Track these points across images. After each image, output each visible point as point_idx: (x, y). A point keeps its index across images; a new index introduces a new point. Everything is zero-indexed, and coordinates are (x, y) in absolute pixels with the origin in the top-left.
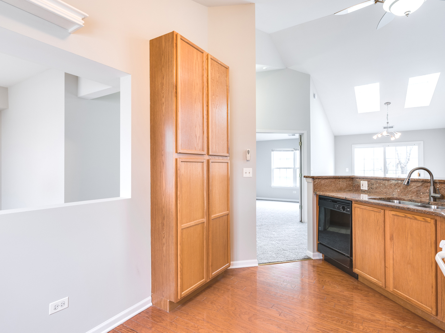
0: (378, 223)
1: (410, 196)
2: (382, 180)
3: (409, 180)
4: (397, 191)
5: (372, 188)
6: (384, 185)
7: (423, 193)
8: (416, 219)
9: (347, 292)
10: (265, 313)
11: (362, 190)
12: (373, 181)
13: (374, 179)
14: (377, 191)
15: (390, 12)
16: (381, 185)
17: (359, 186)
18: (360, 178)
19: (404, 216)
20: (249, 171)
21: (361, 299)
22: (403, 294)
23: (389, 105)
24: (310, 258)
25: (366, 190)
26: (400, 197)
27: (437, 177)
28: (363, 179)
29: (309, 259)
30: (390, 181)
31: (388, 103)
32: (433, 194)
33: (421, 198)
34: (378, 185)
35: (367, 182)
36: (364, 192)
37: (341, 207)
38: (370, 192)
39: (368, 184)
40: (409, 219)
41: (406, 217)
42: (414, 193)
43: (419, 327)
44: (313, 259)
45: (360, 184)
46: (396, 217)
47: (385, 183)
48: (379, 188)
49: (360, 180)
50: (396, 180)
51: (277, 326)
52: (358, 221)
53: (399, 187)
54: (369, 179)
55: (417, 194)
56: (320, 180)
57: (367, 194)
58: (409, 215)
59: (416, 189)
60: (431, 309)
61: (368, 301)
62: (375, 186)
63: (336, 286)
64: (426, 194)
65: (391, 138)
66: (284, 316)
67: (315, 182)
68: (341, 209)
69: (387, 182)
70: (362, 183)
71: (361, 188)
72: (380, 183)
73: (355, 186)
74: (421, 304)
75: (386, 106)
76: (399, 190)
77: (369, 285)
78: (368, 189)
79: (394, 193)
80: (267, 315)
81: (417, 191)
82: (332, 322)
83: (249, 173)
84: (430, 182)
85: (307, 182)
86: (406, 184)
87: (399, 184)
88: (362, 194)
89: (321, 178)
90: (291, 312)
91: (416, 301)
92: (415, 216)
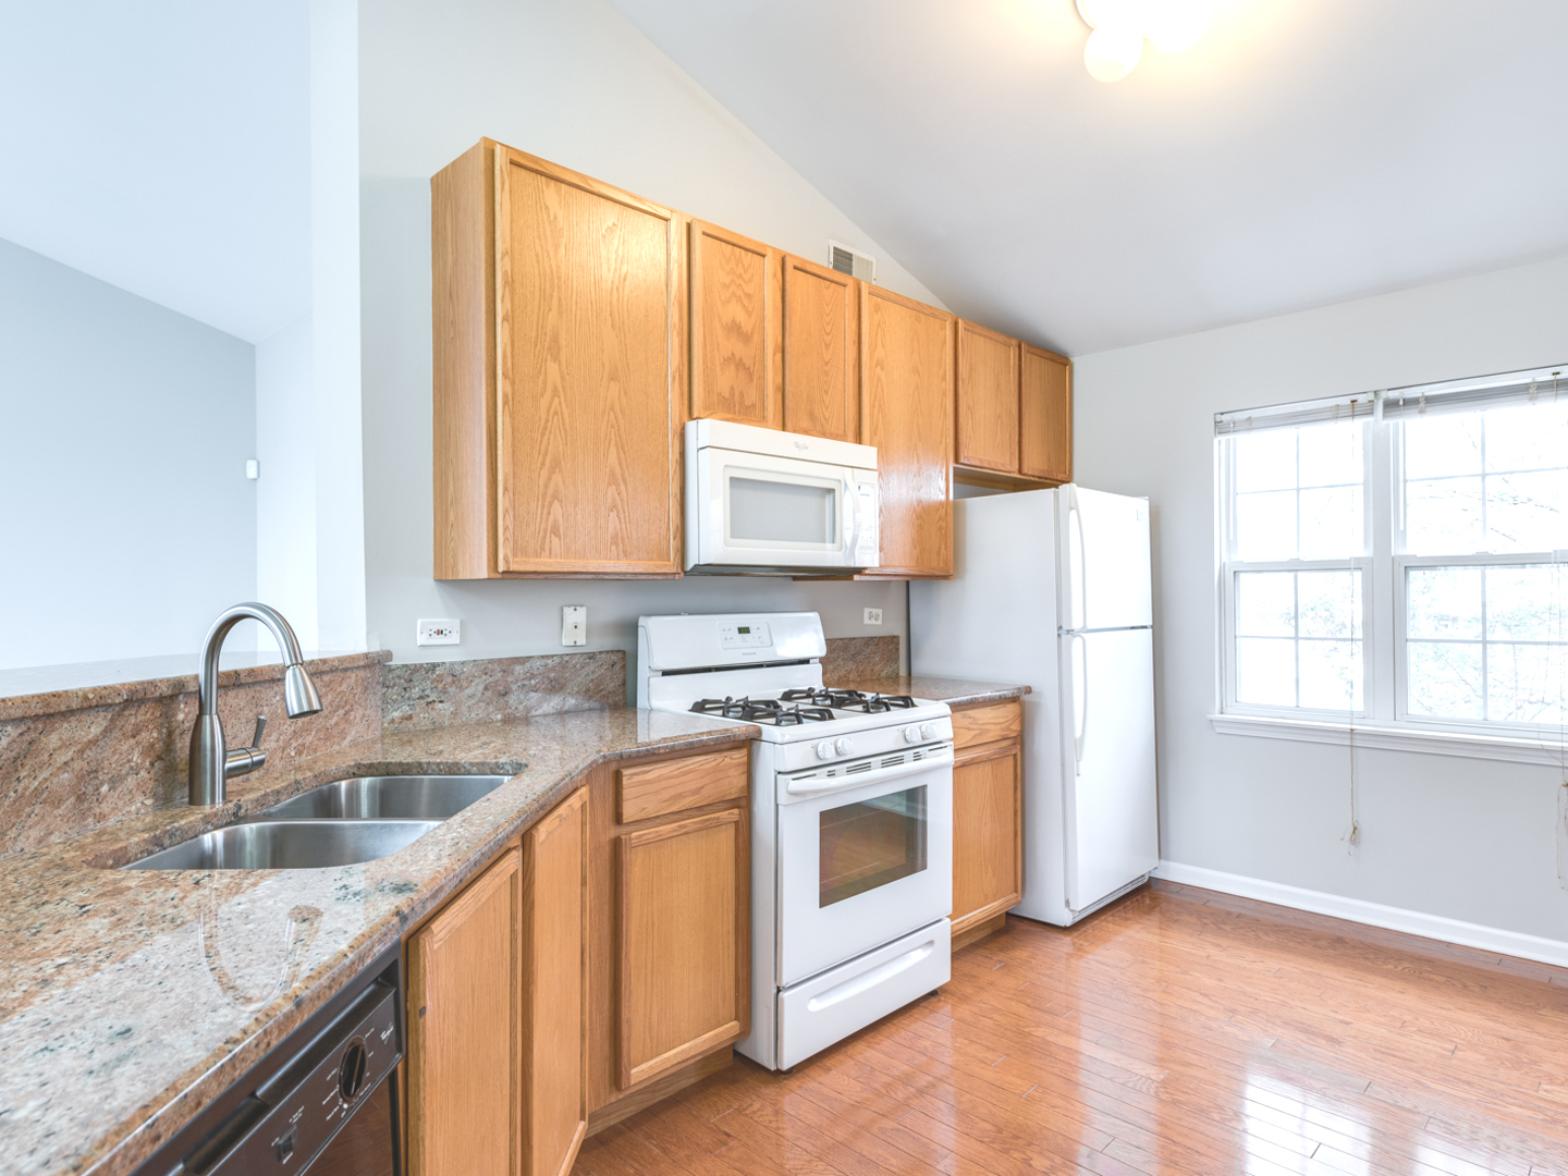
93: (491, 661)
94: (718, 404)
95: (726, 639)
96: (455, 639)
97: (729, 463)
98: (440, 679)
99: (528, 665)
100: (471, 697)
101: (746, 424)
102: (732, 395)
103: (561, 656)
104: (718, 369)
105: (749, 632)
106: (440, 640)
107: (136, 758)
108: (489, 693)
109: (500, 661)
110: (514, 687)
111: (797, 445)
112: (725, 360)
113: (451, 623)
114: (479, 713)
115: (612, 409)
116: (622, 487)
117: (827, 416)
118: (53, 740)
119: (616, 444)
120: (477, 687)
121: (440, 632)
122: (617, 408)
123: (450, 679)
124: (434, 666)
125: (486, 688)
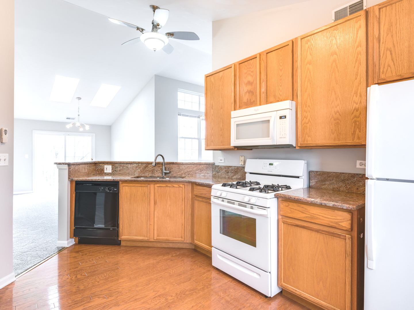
0: (144, 195)
1: (148, 174)
2: (125, 164)
3: (156, 162)
4: (137, 171)
5: (116, 171)
6: (127, 167)
7: (156, 171)
8: (174, 187)
9: (126, 256)
10: (92, 307)
11: (106, 173)
12: (117, 165)
13: (119, 163)
14: (120, 173)
15: (143, 42)
16: (125, 167)
17: (103, 170)
18: (103, 163)
19: (166, 186)
20: (5, 158)
21: (138, 255)
22: (164, 238)
23: (80, 100)
24: (64, 247)
25: (109, 173)
26: (140, 175)
27: (167, 160)
28: (107, 163)
29: (63, 249)
30: (132, 164)
31: (79, 98)
32: (164, 171)
33: (155, 174)
34: (121, 168)
35: (111, 166)
36: (108, 174)
37: (107, 188)
38: (114, 174)
39: (112, 168)
40: (169, 188)
41: (167, 186)
42: (150, 172)
43: (177, 253)
44: (68, 247)
45: (104, 168)
46: (159, 188)
47: (128, 166)
48: (123, 170)
49: (104, 164)
50: (137, 163)
51: (117, 306)
52: (126, 197)
53: (140, 168)
54: (113, 163)
55: (152, 172)
56: (74, 166)
57: (111, 176)
58: (169, 185)
59: (152, 169)
60: (181, 239)
61: (143, 254)
62: (119, 169)
63: (113, 256)
64: (158, 172)
65: (80, 129)
66: (110, 296)
67: (71, 168)
68: (107, 190)
69: (129, 165)
70: (106, 167)
71: (105, 172)
72: (124, 166)
73: (98, 170)
74: (175, 238)
75: (77, 100)
76: (139, 171)
77: (131, 245)
78: (112, 172)
79: (135, 173)
80: (97, 306)
81: (152, 170)
82: (142, 277)
83: (4, 160)
84: (163, 164)
85: (59, 169)
86: (154, 165)
87: (139, 166)
88: (105, 176)
89: (75, 165)
90: (111, 290)
91: (172, 238)
92: (173, 185)
93: (226, 166)
94: (244, 105)
95: (264, 166)
96: (223, 161)
97: (235, 121)
98: (219, 168)
99: (232, 168)
100: (223, 172)
101: (251, 107)
102: (248, 101)
103: (237, 167)
104: (244, 95)
105: (272, 165)
106: (221, 161)
107: (159, 169)
108: (226, 172)
109: (227, 166)
110: (229, 172)
111: (255, 110)
112: (246, 93)
113: (222, 158)
114: (224, 176)
115: (221, 115)
116: (223, 131)
117: (281, 94)
118: (149, 166)
119: (222, 122)
120: (224, 171)
121: (221, 160)
122: (222, 114)
123: (220, 169)
124: (218, 166)
125: (225, 171)
